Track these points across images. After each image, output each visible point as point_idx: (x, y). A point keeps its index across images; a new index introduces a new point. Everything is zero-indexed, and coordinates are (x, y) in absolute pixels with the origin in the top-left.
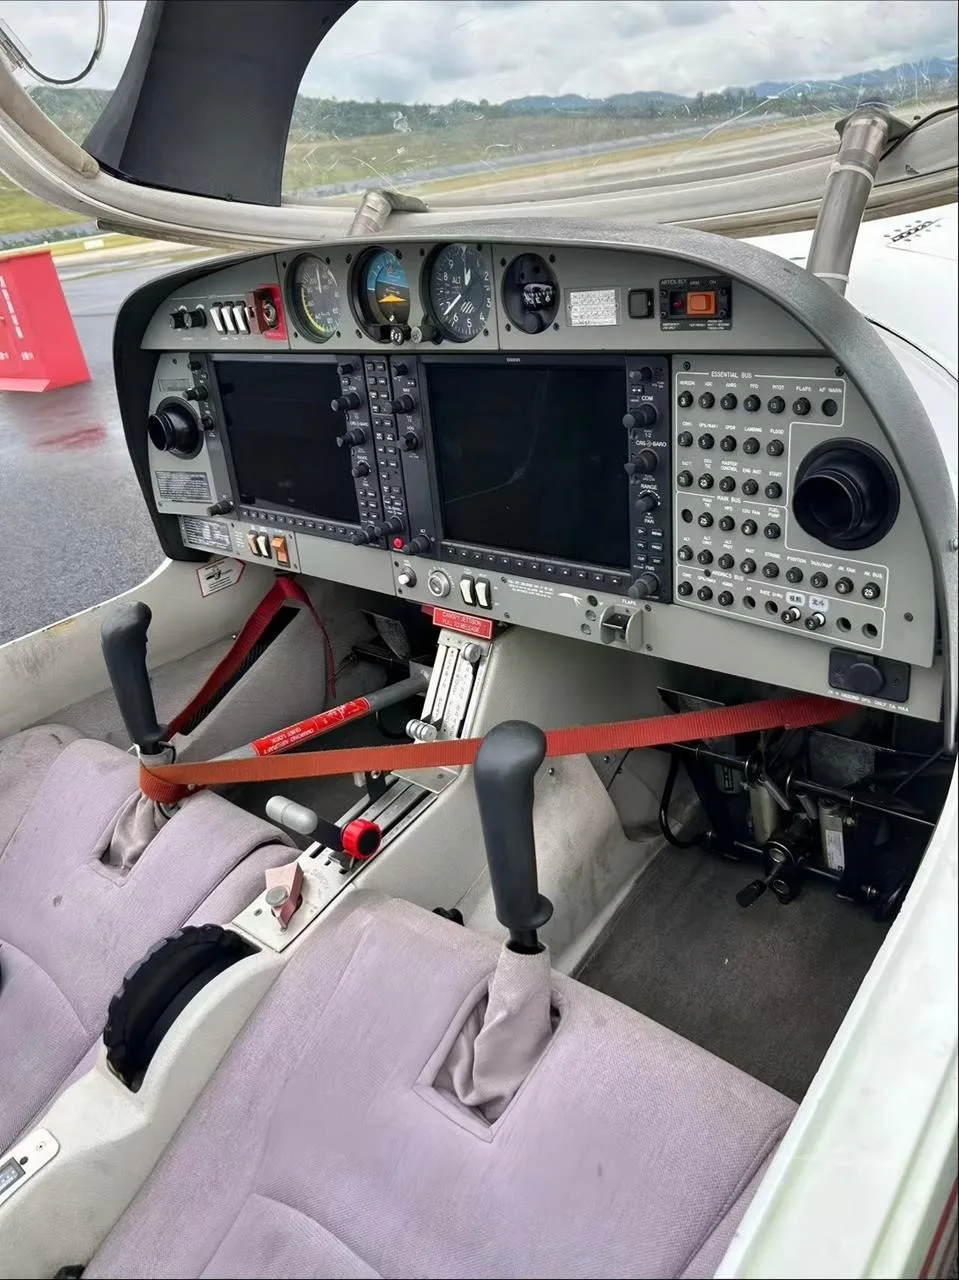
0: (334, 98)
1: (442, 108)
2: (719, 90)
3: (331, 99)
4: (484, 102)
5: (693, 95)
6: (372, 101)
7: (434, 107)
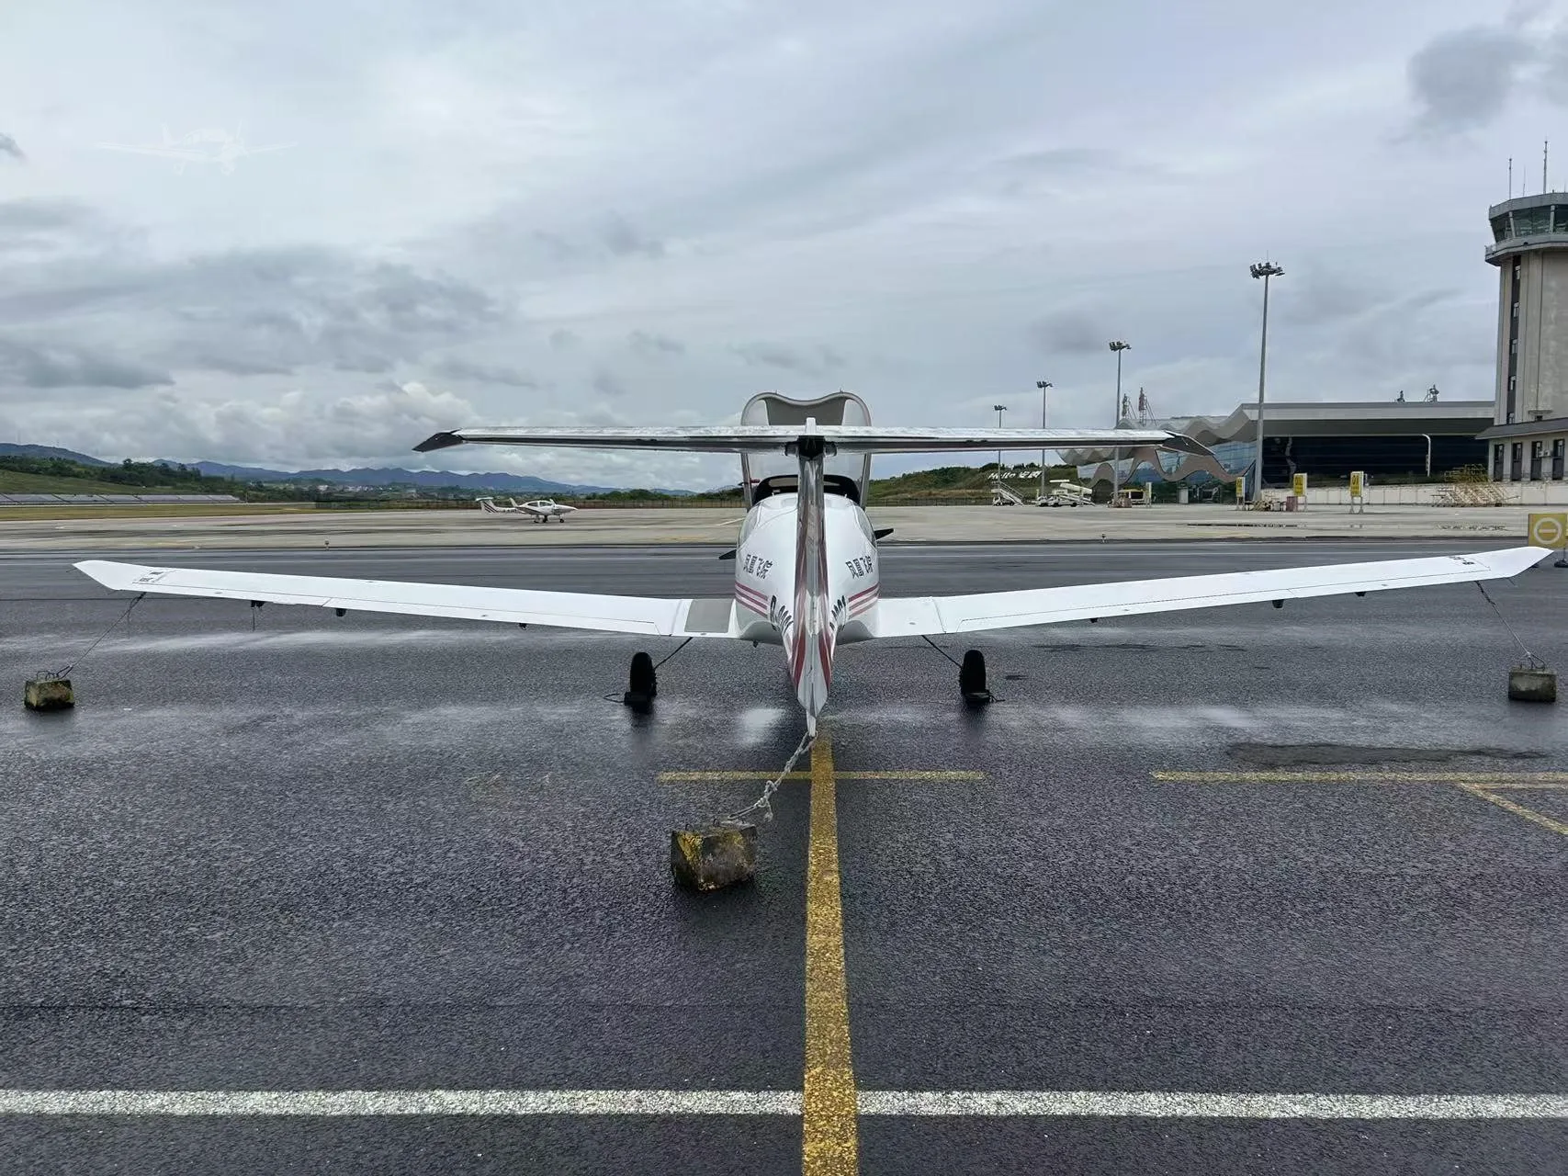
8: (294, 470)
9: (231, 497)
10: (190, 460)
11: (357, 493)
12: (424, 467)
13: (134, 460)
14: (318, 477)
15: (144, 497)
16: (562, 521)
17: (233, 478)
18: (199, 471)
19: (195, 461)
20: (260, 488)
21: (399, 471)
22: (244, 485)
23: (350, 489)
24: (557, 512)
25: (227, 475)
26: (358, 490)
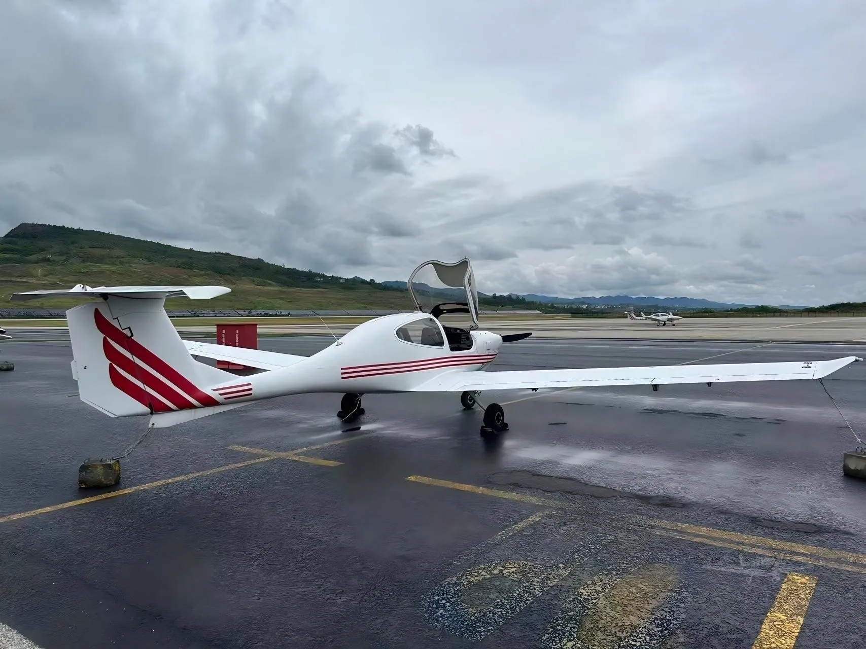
0: (284, 265)
1: (347, 280)
2: (505, 294)
3: (282, 266)
4: (372, 280)
5: (491, 294)
6: (307, 270)
7: (343, 279)
8: (572, 297)
9: (538, 312)
10: (521, 293)
11: (603, 309)
12: (640, 295)
13: (498, 295)
14: (583, 301)
15: (499, 312)
16: (674, 325)
17: (540, 302)
18: (524, 299)
19: (526, 294)
20: (552, 306)
21: (626, 297)
22: (546, 305)
23: (599, 307)
24: (670, 320)
25: (538, 301)
26: (603, 307)
